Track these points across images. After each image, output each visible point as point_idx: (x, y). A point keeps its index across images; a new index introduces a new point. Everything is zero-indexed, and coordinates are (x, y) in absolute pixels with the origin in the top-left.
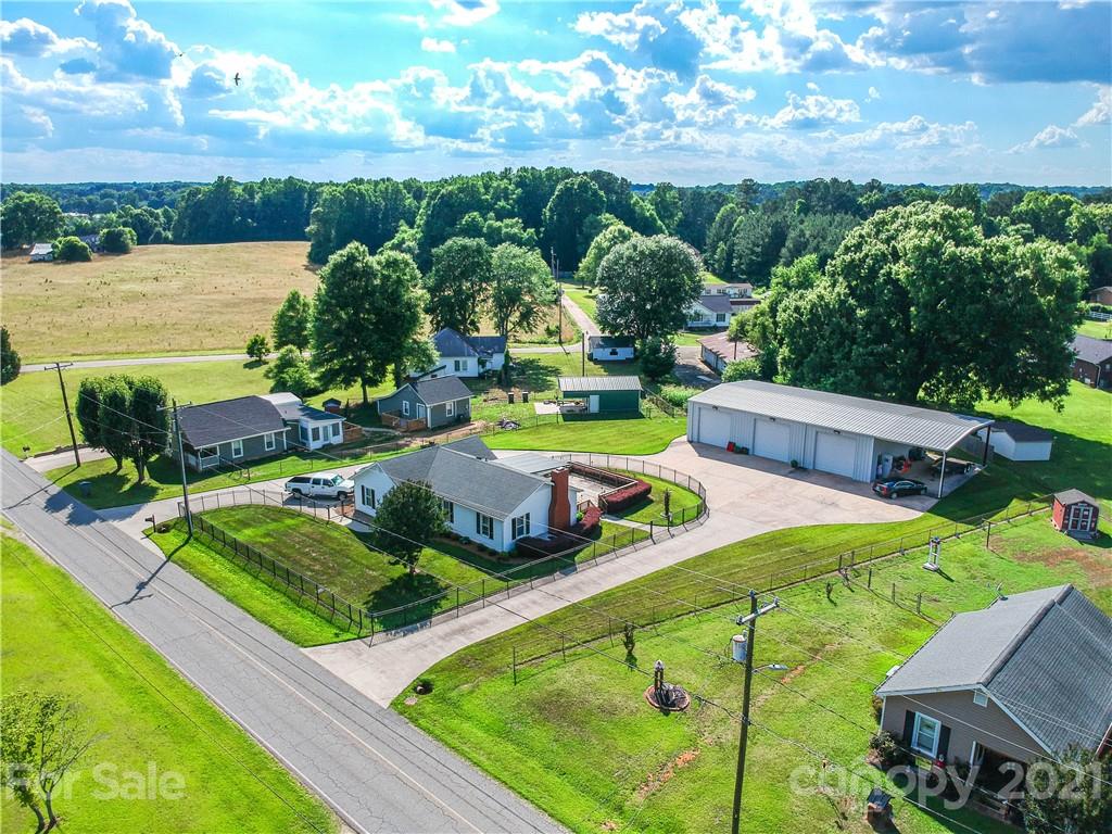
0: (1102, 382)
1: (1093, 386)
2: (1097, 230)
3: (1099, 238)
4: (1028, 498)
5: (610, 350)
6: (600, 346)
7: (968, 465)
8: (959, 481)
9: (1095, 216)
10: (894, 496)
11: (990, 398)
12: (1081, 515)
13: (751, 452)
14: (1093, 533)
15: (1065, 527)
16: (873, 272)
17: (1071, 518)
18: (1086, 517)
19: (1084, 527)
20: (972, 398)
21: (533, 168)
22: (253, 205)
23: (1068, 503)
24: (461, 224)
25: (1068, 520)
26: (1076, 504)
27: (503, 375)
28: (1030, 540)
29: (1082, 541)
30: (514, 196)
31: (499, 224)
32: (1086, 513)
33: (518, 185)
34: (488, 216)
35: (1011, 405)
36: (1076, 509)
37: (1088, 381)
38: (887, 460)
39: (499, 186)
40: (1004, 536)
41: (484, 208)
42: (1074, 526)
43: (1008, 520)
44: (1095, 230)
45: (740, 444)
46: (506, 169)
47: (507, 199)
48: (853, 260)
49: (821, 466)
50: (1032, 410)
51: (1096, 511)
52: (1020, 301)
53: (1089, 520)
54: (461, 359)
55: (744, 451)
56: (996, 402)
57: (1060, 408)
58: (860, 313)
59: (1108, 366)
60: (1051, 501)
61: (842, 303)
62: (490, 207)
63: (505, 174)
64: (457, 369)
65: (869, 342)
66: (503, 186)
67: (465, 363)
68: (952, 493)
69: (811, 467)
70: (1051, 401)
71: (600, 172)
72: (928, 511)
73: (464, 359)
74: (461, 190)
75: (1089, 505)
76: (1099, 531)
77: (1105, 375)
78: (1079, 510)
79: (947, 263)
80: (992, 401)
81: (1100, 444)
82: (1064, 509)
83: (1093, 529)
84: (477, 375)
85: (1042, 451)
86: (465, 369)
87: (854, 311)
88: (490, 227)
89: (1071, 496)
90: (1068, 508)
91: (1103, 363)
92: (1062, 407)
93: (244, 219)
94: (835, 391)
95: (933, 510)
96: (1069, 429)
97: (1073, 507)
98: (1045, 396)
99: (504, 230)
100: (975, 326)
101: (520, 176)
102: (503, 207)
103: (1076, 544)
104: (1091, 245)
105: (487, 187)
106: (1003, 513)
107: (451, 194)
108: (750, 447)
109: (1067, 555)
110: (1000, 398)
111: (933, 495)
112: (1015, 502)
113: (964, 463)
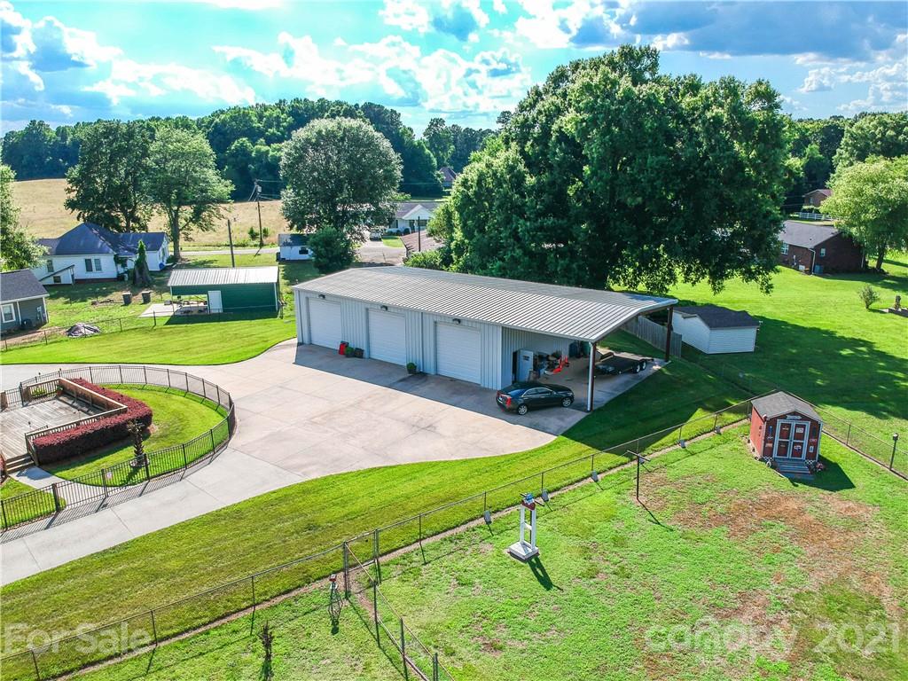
0: (818, 268)
1: (809, 272)
2: (809, 142)
3: (811, 149)
4: (718, 407)
5: (299, 248)
6: (286, 244)
7: (643, 361)
8: (627, 383)
9: (807, 130)
10: (523, 410)
11: (687, 280)
12: (792, 434)
13: (366, 355)
14: (811, 462)
15: (767, 452)
16: (546, 132)
17: (777, 439)
18: (801, 436)
19: (797, 453)
20: (664, 279)
21: (305, 100)
22: (65, 146)
23: (770, 415)
24: (230, 149)
25: (773, 442)
26: (784, 417)
27: (137, 274)
28: (710, 480)
29: (795, 479)
30: (285, 124)
31: (267, 148)
32: (800, 430)
33: (290, 114)
34: (259, 142)
35: (714, 289)
36: (783, 425)
37: (802, 267)
38: (527, 358)
39: (271, 115)
40: (671, 474)
41: (254, 135)
42: (782, 451)
43: (682, 443)
44: (807, 142)
45: (353, 344)
46: (280, 101)
47: (278, 126)
48: (527, 120)
49: (445, 370)
50: (738, 293)
51: (816, 428)
52: (712, 149)
53: (805, 442)
54: (93, 257)
55: (357, 353)
56: (694, 283)
57: (768, 288)
58: (530, 180)
59: (823, 251)
60: (746, 411)
61: (511, 169)
62: (261, 134)
63: (280, 104)
64: (89, 268)
65: (539, 214)
66: (275, 115)
67: (97, 261)
68: (610, 402)
69: (432, 372)
70: (757, 280)
71: (371, 104)
72: (563, 435)
73: (97, 257)
74: (233, 119)
75: (805, 418)
76: (822, 459)
77: (820, 260)
78: (789, 426)
79: (621, 102)
80: (689, 284)
81: (818, 330)
82: (764, 426)
83: (811, 456)
84: (115, 276)
85: (744, 340)
86: (99, 269)
87: (523, 179)
88: (258, 151)
89: (776, 404)
90: (771, 423)
91: (818, 248)
92: (771, 286)
93: (55, 159)
94: (503, 276)
95: (570, 434)
96: (780, 315)
97: (779, 422)
98: (750, 276)
99: (271, 153)
100: (658, 183)
101: (293, 106)
102: (273, 134)
103: (784, 483)
104: (804, 156)
105: (260, 117)
106: (675, 435)
107: (224, 122)
108: (364, 348)
109: (768, 508)
110: (697, 280)
111: (580, 407)
112: (699, 413)
113: (638, 358)
